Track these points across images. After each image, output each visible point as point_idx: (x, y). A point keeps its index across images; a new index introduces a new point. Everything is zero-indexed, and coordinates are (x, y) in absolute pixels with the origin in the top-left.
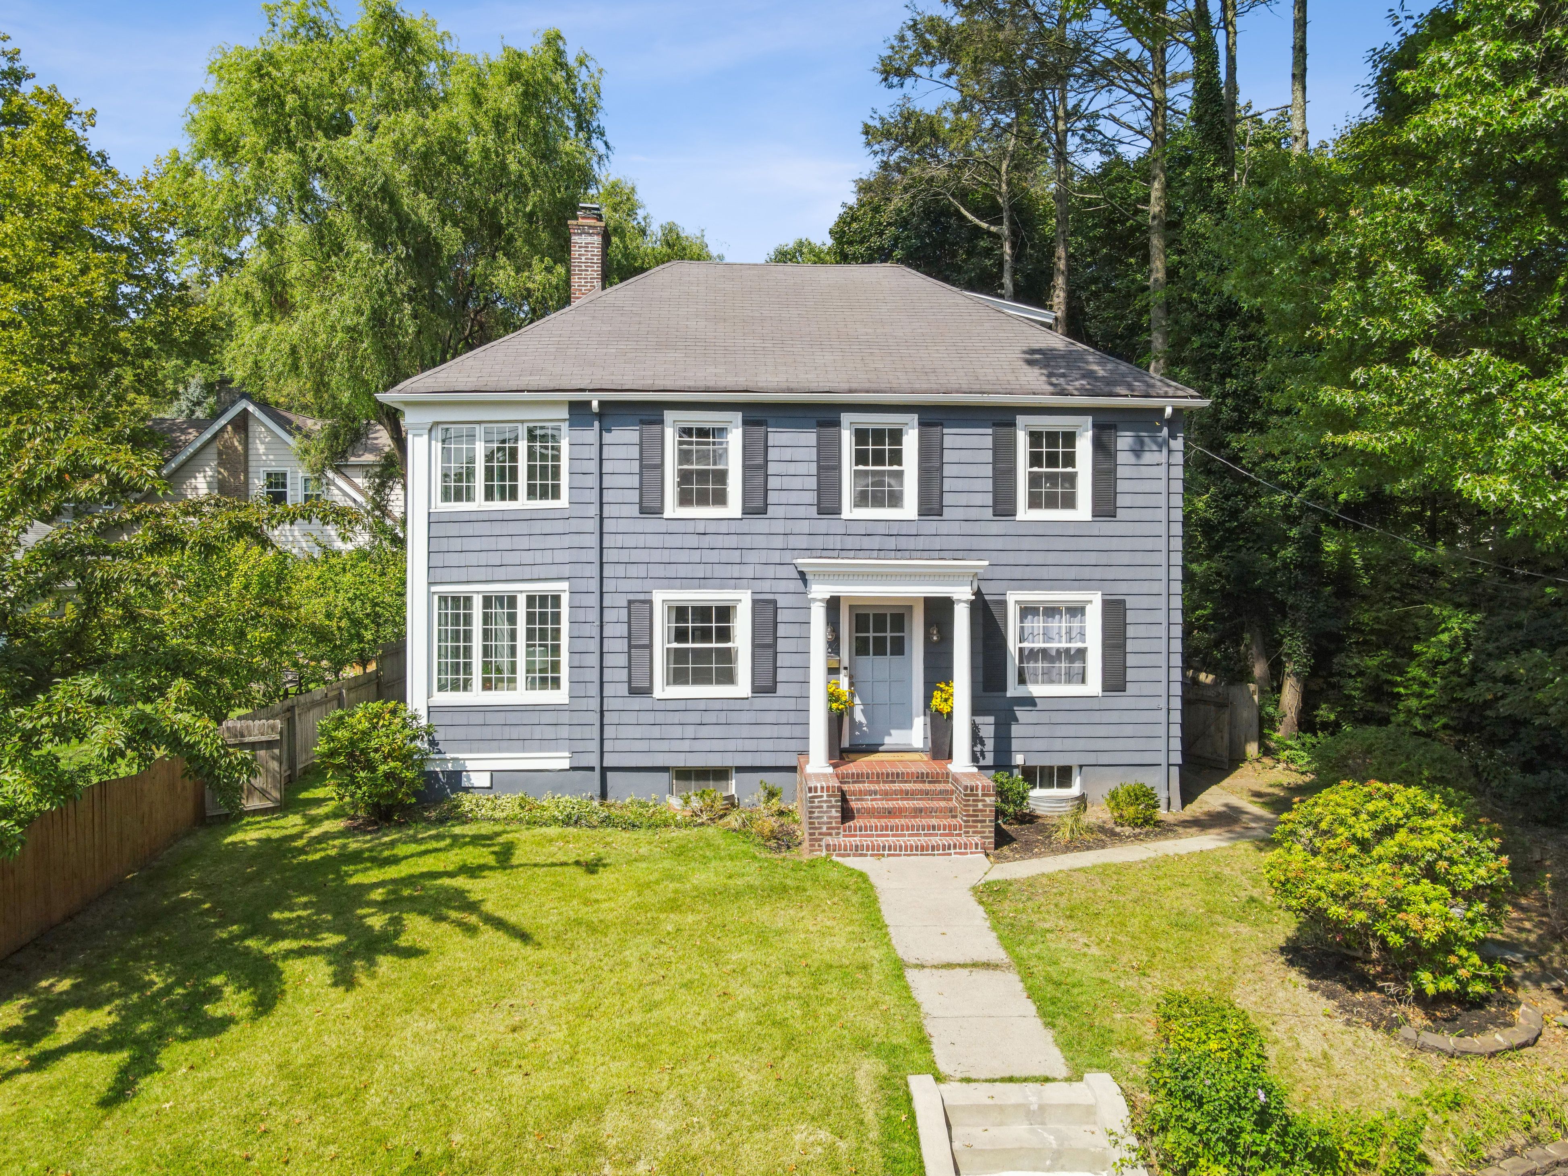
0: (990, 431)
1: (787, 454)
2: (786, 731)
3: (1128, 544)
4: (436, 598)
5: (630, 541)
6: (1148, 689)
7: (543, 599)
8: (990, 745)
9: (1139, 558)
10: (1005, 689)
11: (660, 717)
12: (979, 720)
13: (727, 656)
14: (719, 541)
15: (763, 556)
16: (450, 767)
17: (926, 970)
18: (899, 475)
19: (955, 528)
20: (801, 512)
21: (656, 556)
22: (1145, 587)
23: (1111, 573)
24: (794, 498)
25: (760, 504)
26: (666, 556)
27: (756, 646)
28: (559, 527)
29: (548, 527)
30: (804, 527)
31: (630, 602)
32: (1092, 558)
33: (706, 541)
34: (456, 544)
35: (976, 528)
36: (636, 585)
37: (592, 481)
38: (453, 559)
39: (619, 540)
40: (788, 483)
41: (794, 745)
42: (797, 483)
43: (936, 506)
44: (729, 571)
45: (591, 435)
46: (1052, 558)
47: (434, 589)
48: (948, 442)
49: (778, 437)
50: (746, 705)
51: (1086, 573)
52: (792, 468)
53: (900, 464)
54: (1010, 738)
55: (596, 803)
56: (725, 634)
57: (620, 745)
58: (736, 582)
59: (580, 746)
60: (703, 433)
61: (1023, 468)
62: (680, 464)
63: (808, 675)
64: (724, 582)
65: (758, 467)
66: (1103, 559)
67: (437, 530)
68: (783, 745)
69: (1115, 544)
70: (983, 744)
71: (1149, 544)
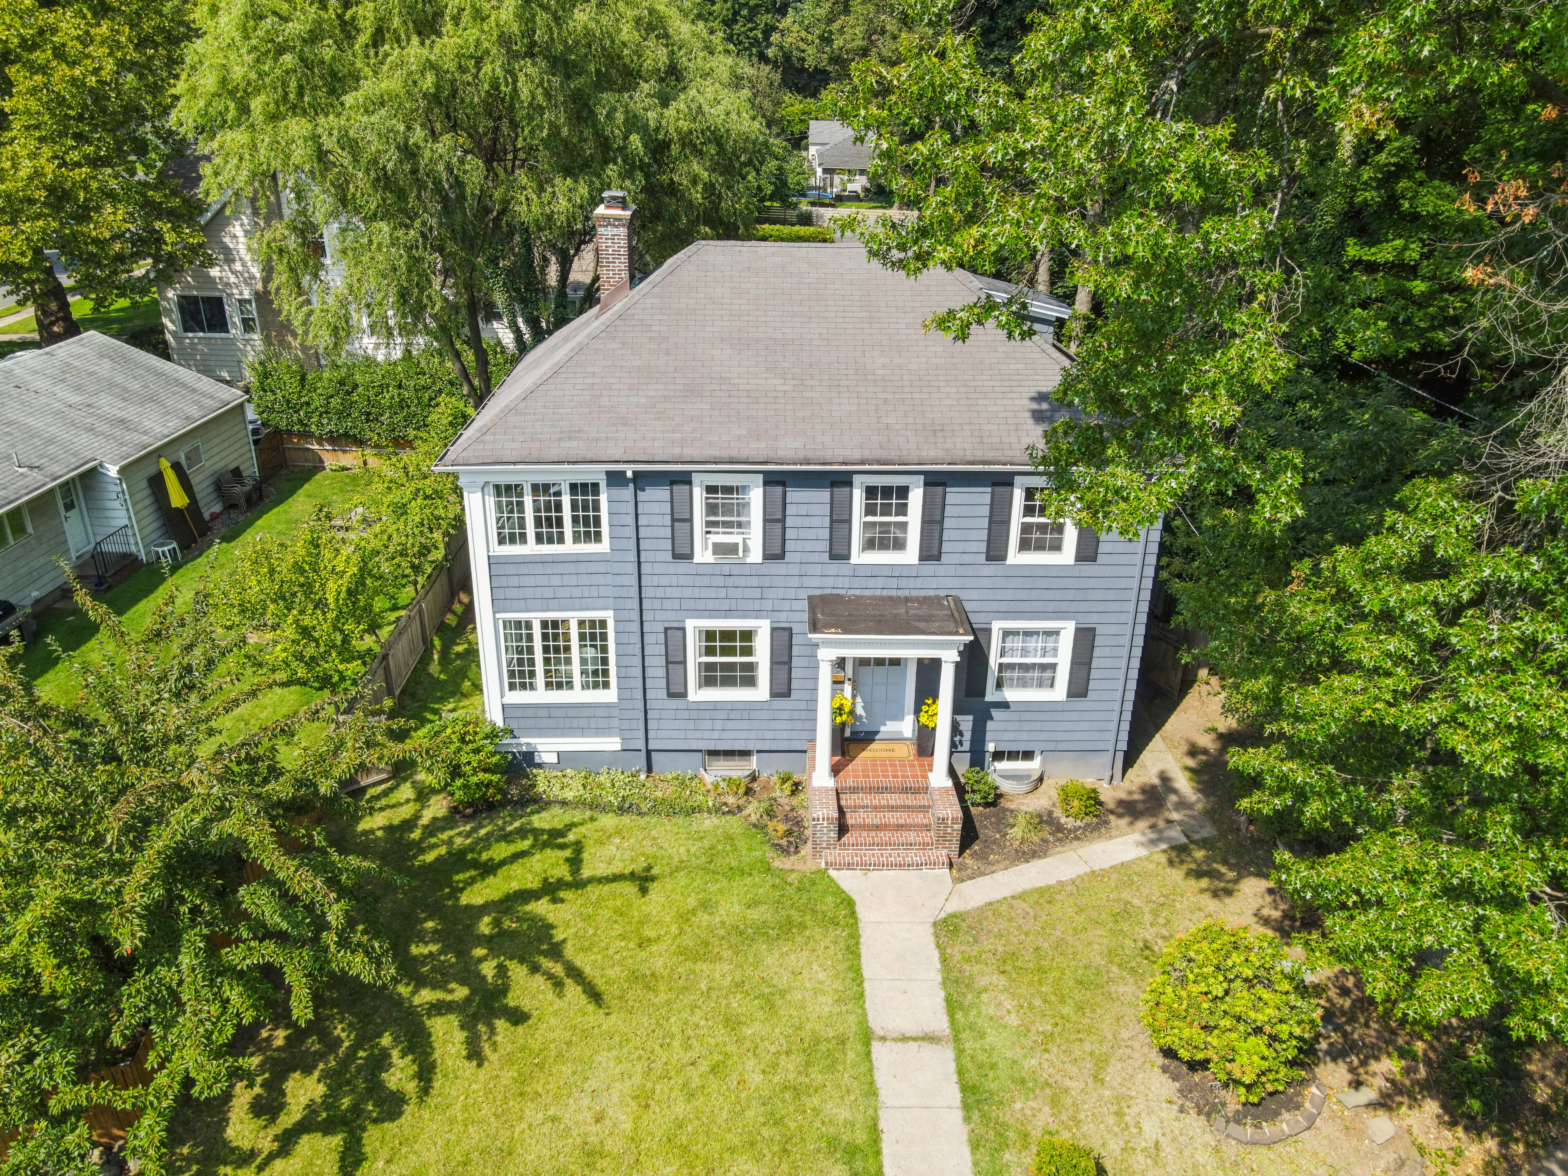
0: (989, 489)
1: (803, 510)
2: (798, 725)
3: (1102, 583)
4: (501, 623)
5: (664, 581)
6: (1105, 696)
7: (593, 623)
8: (967, 736)
9: (1112, 595)
10: (983, 695)
11: (694, 715)
12: (959, 718)
13: (751, 667)
14: (742, 581)
15: (781, 593)
16: (524, 749)
17: (888, 1043)
18: (904, 526)
19: (951, 570)
20: (815, 557)
21: (688, 593)
22: (1114, 618)
23: (1084, 607)
24: (809, 546)
25: (779, 551)
26: (696, 593)
27: (774, 663)
28: (602, 567)
29: (592, 568)
30: (817, 570)
31: (666, 629)
32: (1070, 595)
33: (730, 581)
34: (514, 581)
35: (970, 571)
36: (671, 616)
37: (630, 532)
38: (512, 593)
39: (655, 580)
40: (803, 534)
41: (805, 735)
42: (812, 534)
43: (936, 553)
44: (750, 605)
45: (627, 493)
46: (1035, 595)
47: (498, 616)
48: (949, 499)
49: (795, 495)
50: (766, 706)
51: (1064, 606)
52: (807, 522)
53: (905, 514)
54: (985, 731)
55: (643, 777)
56: (748, 651)
57: (661, 734)
58: (757, 614)
59: (629, 735)
60: (728, 490)
61: (1017, 518)
62: (707, 515)
63: (816, 684)
64: (745, 614)
65: (777, 521)
66: (1080, 595)
67: (496, 570)
68: (796, 735)
69: (1091, 583)
70: (961, 735)
71: (1122, 583)
